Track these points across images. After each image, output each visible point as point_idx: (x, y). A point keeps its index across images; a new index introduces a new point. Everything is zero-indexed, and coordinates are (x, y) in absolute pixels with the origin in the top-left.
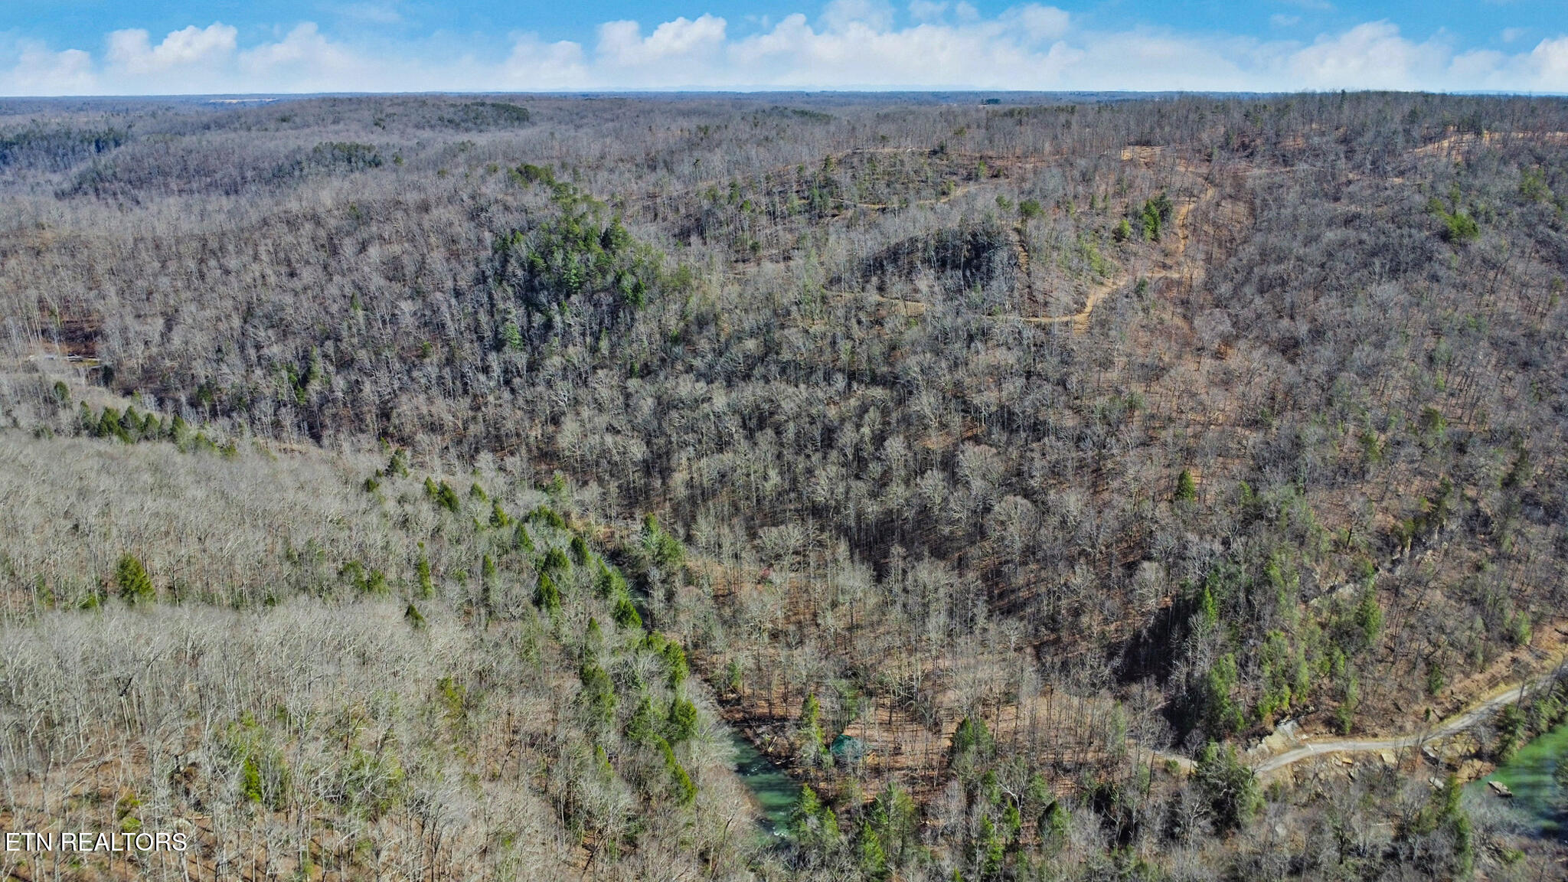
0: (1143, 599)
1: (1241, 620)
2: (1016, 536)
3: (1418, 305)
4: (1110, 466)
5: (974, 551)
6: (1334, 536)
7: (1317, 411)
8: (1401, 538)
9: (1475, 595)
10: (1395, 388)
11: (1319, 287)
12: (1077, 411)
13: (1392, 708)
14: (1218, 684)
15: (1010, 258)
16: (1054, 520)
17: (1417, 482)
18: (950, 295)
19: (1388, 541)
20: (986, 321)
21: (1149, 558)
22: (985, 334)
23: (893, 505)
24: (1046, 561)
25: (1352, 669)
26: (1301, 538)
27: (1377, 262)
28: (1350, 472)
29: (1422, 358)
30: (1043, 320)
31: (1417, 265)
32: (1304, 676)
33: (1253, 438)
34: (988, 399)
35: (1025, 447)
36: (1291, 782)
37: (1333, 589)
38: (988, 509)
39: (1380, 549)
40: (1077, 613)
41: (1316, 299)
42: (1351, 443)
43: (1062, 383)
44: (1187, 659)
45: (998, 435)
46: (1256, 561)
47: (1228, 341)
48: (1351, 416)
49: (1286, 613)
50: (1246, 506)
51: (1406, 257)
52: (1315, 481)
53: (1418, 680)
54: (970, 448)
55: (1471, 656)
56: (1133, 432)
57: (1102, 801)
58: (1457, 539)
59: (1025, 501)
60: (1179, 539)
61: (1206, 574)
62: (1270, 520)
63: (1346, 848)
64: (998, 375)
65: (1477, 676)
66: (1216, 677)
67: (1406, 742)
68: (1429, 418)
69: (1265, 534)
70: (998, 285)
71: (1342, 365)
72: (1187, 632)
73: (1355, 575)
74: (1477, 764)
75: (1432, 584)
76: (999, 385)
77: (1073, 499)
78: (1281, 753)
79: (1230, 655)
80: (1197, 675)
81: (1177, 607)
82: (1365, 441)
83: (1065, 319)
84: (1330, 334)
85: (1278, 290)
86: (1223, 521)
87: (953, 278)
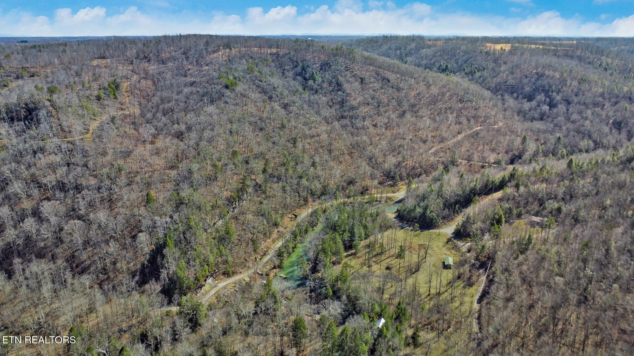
0: (142, 249)
1: (183, 246)
2: (78, 239)
3: (223, 113)
4: (115, 197)
5: (59, 251)
6: (211, 204)
7: (195, 158)
8: (234, 199)
9: (262, 213)
10: (221, 144)
11: (186, 110)
12: (96, 176)
13: (244, 261)
14: (180, 274)
15: (47, 113)
16: (95, 227)
17: (235, 177)
18: (19, 134)
19: (230, 201)
20: (41, 144)
21: (141, 231)
22: (42, 150)
23: (10, 239)
24: (96, 245)
25: (228, 251)
26: (199, 208)
27: (205, 98)
28: (213, 179)
29: (228, 132)
30: (70, 139)
31: (220, 99)
32: (211, 259)
33: (173, 173)
34: (50, 179)
35: (74, 197)
36: (215, 301)
37: (215, 224)
38: (61, 229)
39: (228, 205)
40: (114, 263)
41: (186, 115)
42: (209, 168)
43: (86, 165)
44: (166, 268)
45: (58, 194)
46: (184, 221)
47: (155, 136)
48: (207, 158)
49: (200, 238)
50: (176, 200)
51: (215, 96)
52: (200, 185)
53: (250, 249)
54: (46, 204)
55: (265, 234)
56: (123, 180)
57: (143, 338)
58: (252, 195)
59: (79, 221)
60: (152, 220)
61: (166, 232)
62: (186, 204)
63: (240, 317)
64: (53, 167)
65: (268, 241)
66: (179, 271)
67: (251, 271)
68: (234, 153)
69: (185, 210)
70: (44, 126)
71: (201, 139)
72: (163, 256)
73: (221, 217)
74: (275, 270)
75: (248, 213)
76: (55, 172)
77: (102, 215)
78: (209, 291)
79: (182, 260)
80: (171, 272)
81: (157, 248)
82: (214, 166)
83: (81, 137)
84: (194, 128)
85: (170, 113)
86: (168, 209)
87: (19, 126)
